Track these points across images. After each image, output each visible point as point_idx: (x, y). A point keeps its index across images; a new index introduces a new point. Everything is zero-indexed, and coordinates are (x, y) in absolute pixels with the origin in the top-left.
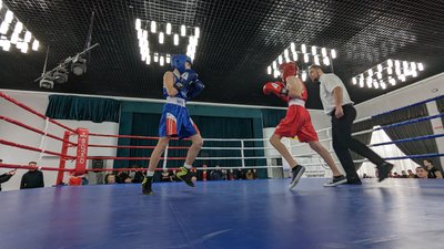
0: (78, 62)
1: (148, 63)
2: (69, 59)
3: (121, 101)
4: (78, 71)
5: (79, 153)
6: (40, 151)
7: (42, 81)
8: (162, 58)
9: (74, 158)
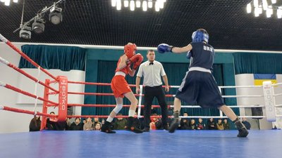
0: (55, 11)
1: (119, 8)
2: (45, 9)
3: (86, 50)
4: (56, 20)
5: (60, 100)
6: (35, 97)
7: (21, 32)
8: (132, 2)
9: (56, 105)
